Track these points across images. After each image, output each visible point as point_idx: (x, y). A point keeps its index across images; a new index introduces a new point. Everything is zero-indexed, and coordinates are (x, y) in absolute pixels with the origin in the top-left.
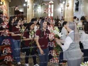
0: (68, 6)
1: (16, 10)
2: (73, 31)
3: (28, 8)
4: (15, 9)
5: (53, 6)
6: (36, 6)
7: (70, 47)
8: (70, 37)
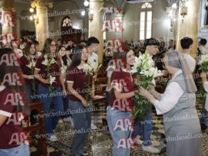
0: (184, 14)
1: (64, 25)
3: (91, 20)
4: (62, 23)
5: (150, 14)
6: (109, 16)
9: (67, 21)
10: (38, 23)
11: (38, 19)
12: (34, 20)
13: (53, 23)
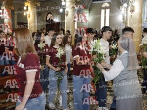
0: (132, 11)
1: (48, 18)
2: (126, 52)
3: (67, 15)
4: (47, 17)
5: (108, 11)
6: (79, 12)
7: (119, 75)
8: (120, 61)
9: (50, 15)
10: (29, 17)
11: (29, 15)
12: (27, 15)
13: (40, 17)
